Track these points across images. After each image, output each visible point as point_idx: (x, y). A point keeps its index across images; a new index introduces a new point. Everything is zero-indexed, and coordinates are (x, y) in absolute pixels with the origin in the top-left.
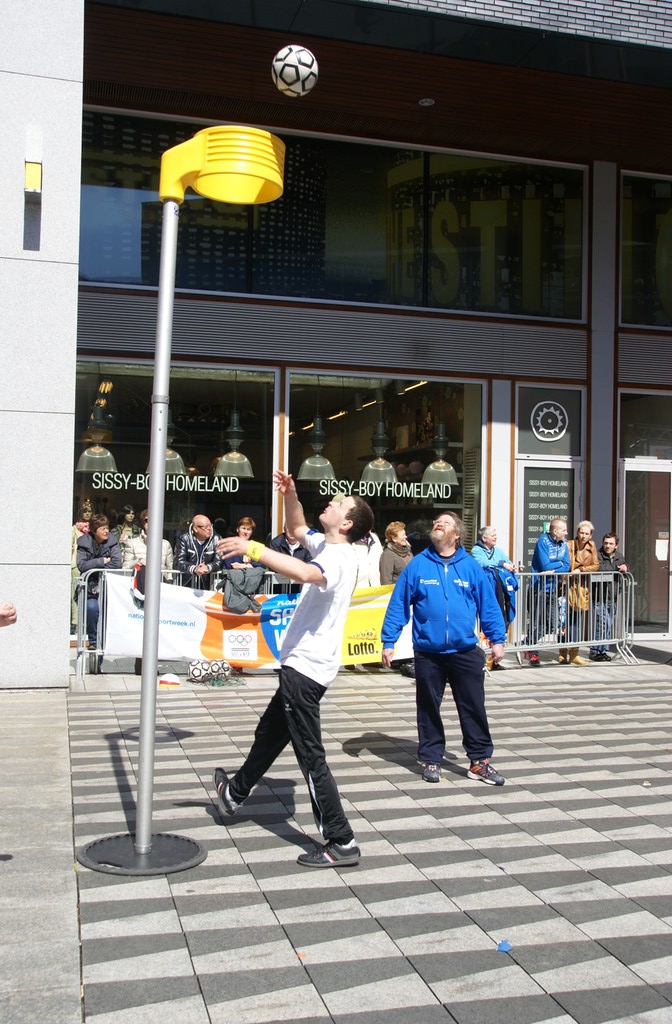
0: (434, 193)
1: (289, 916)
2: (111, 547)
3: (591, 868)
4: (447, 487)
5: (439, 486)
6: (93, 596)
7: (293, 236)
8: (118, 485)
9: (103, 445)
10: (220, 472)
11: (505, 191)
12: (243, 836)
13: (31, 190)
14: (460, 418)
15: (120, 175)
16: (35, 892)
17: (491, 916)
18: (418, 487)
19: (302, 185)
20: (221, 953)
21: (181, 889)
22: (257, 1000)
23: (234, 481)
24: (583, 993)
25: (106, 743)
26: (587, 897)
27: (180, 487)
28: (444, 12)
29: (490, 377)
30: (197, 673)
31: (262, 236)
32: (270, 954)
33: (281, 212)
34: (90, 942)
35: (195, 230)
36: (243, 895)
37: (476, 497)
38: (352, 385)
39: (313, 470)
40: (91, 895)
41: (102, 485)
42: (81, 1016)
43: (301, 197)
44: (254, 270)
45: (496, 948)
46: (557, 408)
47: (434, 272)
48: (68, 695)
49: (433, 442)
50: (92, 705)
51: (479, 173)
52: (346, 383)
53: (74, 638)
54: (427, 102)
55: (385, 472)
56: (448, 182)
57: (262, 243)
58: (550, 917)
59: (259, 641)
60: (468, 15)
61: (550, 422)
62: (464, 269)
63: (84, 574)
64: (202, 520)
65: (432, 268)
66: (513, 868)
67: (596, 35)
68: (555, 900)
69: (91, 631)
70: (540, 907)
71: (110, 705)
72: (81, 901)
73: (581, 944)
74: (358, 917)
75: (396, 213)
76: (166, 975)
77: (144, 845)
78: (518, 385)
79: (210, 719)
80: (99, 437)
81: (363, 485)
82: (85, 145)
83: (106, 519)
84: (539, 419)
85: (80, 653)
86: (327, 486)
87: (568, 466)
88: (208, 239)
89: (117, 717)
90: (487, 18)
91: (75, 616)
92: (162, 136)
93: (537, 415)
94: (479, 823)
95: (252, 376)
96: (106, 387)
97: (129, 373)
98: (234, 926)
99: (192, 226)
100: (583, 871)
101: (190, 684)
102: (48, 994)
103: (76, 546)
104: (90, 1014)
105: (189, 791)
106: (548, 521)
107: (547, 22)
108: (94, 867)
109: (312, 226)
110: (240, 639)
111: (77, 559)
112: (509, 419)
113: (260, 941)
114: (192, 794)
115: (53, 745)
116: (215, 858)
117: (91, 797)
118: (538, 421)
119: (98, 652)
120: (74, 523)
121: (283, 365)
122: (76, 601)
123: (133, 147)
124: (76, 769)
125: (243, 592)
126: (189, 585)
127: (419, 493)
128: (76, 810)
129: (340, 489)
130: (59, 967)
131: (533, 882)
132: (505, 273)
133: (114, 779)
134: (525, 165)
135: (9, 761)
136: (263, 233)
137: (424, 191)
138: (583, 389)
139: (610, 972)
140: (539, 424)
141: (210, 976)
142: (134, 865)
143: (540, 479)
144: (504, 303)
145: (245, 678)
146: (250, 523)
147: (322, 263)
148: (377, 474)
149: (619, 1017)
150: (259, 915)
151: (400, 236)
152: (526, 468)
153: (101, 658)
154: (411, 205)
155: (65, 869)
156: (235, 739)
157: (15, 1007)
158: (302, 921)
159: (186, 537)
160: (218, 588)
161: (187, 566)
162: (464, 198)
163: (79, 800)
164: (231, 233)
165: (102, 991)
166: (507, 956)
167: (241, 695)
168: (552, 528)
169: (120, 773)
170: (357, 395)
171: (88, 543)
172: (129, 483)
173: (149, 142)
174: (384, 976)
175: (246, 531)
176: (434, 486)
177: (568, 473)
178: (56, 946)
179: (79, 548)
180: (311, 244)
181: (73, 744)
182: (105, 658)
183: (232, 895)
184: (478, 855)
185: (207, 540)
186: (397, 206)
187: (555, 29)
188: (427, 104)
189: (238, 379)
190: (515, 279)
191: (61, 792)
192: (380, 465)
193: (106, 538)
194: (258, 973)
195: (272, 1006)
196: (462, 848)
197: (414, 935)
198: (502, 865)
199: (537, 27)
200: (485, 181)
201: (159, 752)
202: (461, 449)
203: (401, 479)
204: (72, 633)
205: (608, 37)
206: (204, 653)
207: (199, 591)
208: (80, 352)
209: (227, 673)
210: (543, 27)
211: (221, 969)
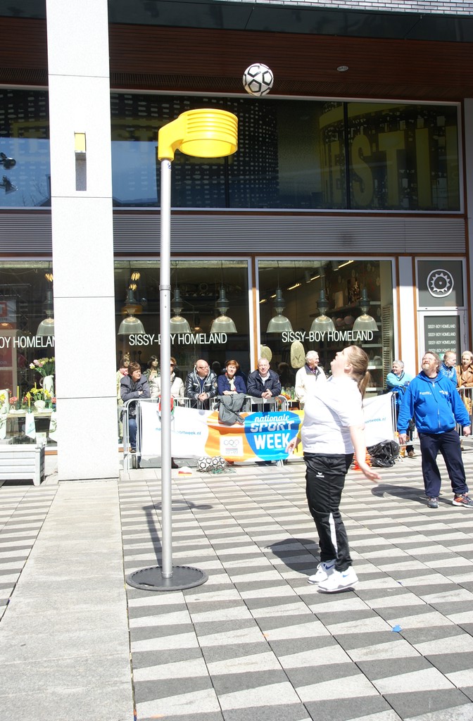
0: (352, 129)
1: (259, 613)
2: (142, 384)
3: (460, 582)
4: (370, 333)
5: (365, 332)
6: (132, 417)
7: (256, 166)
8: (146, 342)
9: (135, 316)
10: (214, 330)
11: (402, 124)
12: (232, 566)
13: (79, 151)
14: (378, 284)
15: (137, 134)
16: (101, 601)
17: (390, 611)
18: (350, 334)
19: (261, 131)
20: (216, 635)
21: (191, 599)
22: (237, 660)
23: (224, 336)
24: (446, 655)
25: (144, 512)
26: (455, 599)
27: (188, 342)
28: (350, 7)
29: (397, 255)
30: (203, 465)
31: (235, 168)
32: (247, 635)
33: (247, 150)
34: (135, 629)
35: (189, 167)
36: (230, 601)
37: (391, 339)
38: (301, 266)
39: (277, 325)
40: (135, 603)
41: (135, 343)
42: (130, 670)
43: (261, 139)
44: (230, 191)
45: (392, 630)
46: (445, 274)
47: (355, 185)
48: (119, 483)
49: (359, 302)
50: (135, 489)
51: (383, 114)
52: (298, 265)
53: (122, 445)
54: (343, 69)
55: (327, 325)
56: (362, 121)
57: (236, 172)
58: (430, 611)
59: (244, 443)
60: (367, 8)
61: (440, 284)
62: (376, 181)
63: (126, 402)
64: (202, 364)
65: (353, 182)
66: (407, 582)
67: (459, 13)
68: (433, 602)
69: (132, 441)
70: (423, 605)
71: (146, 488)
72: (129, 606)
73: (448, 627)
74: (304, 613)
75: (327, 145)
76: (182, 647)
77: (167, 572)
78: (417, 259)
79: (212, 495)
80: (132, 311)
81: (312, 334)
82: (113, 115)
83: (139, 366)
84: (433, 282)
85: (126, 455)
86: (287, 336)
87: (455, 313)
88: (199, 173)
89: (151, 496)
90: (380, 9)
91: (122, 431)
92: (164, 105)
93: (431, 279)
94: (388, 556)
95: (233, 264)
96: (136, 276)
97: (150, 266)
98: (224, 619)
99: (188, 165)
100: (454, 584)
101: (199, 473)
102: (110, 657)
103: (120, 384)
104: (136, 668)
105: (197, 540)
106: (443, 353)
107: (423, 7)
108: (137, 586)
109: (269, 159)
110: (231, 442)
111: (121, 392)
112: (412, 284)
113: (240, 628)
114: (199, 542)
115: (110, 514)
116: (212, 580)
117: (134, 545)
118: (432, 284)
119: (137, 454)
120: (118, 369)
121: (253, 255)
122: (121, 421)
123: (145, 114)
124: (125, 528)
125: (231, 410)
126: (196, 407)
127: (351, 338)
128: (125, 553)
129: (296, 337)
130: (117, 642)
131: (418, 591)
132: (405, 182)
133: (149, 534)
134: (415, 106)
135: (82, 525)
136: (236, 166)
137: (346, 129)
138: (463, 259)
139: (465, 643)
140: (433, 286)
141: (209, 647)
142: (163, 585)
143: (435, 324)
144: (406, 202)
145: (236, 468)
146: (235, 364)
147: (277, 184)
148: (321, 326)
149: (468, 668)
150: (241, 613)
151: (330, 161)
152: (425, 317)
153: (140, 458)
154: (337, 139)
155: (119, 588)
156: (228, 507)
157: (91, 664)
158: (268, 616)
159: (192, 375)
160: (215, 408)
161: (194, 394)
162: (374, 131)
163: (127, 547)
164: (214, 167)
165: (143, 656)
166: (399, 634)
167: (232, 479)
168: (445, 357)
169: (153, 530)
170: (306, 272)
171: (128, 382)
172: (153, 340)
173: (156, 110)
174: (318, 647)
175: (232, 369)
176: (361, 332)
177: (455, 319)
178: (115, 631)
179: (122, 385)
180: (269, 171)
181: (123, 513)
182: (142, 458)
183: (223, 602)
184: (385, 575)
185: (206, 376)
186: (327, 140)
187: (429, 12)
188: (342, 70)
189: (223, 266)
190: (412, 185)
191: (116, 543)
192: (323, 320)
193: (139, 378)
194: (239, 645)
195: (248, 664)
196: (375, 571)
197: (339, 623)
198: (399, 581)
199: (416, 11)
200: (388, 118)
201: (174, 517)
202: (379, 306)
203: (338, 328)
204: (121, 443)
205: (467, 13)
206: (207, 452)
207: (202, 411)
208: (116, 254)
209: (223, 465)
210: (420, 11)
211: (216, 644)
